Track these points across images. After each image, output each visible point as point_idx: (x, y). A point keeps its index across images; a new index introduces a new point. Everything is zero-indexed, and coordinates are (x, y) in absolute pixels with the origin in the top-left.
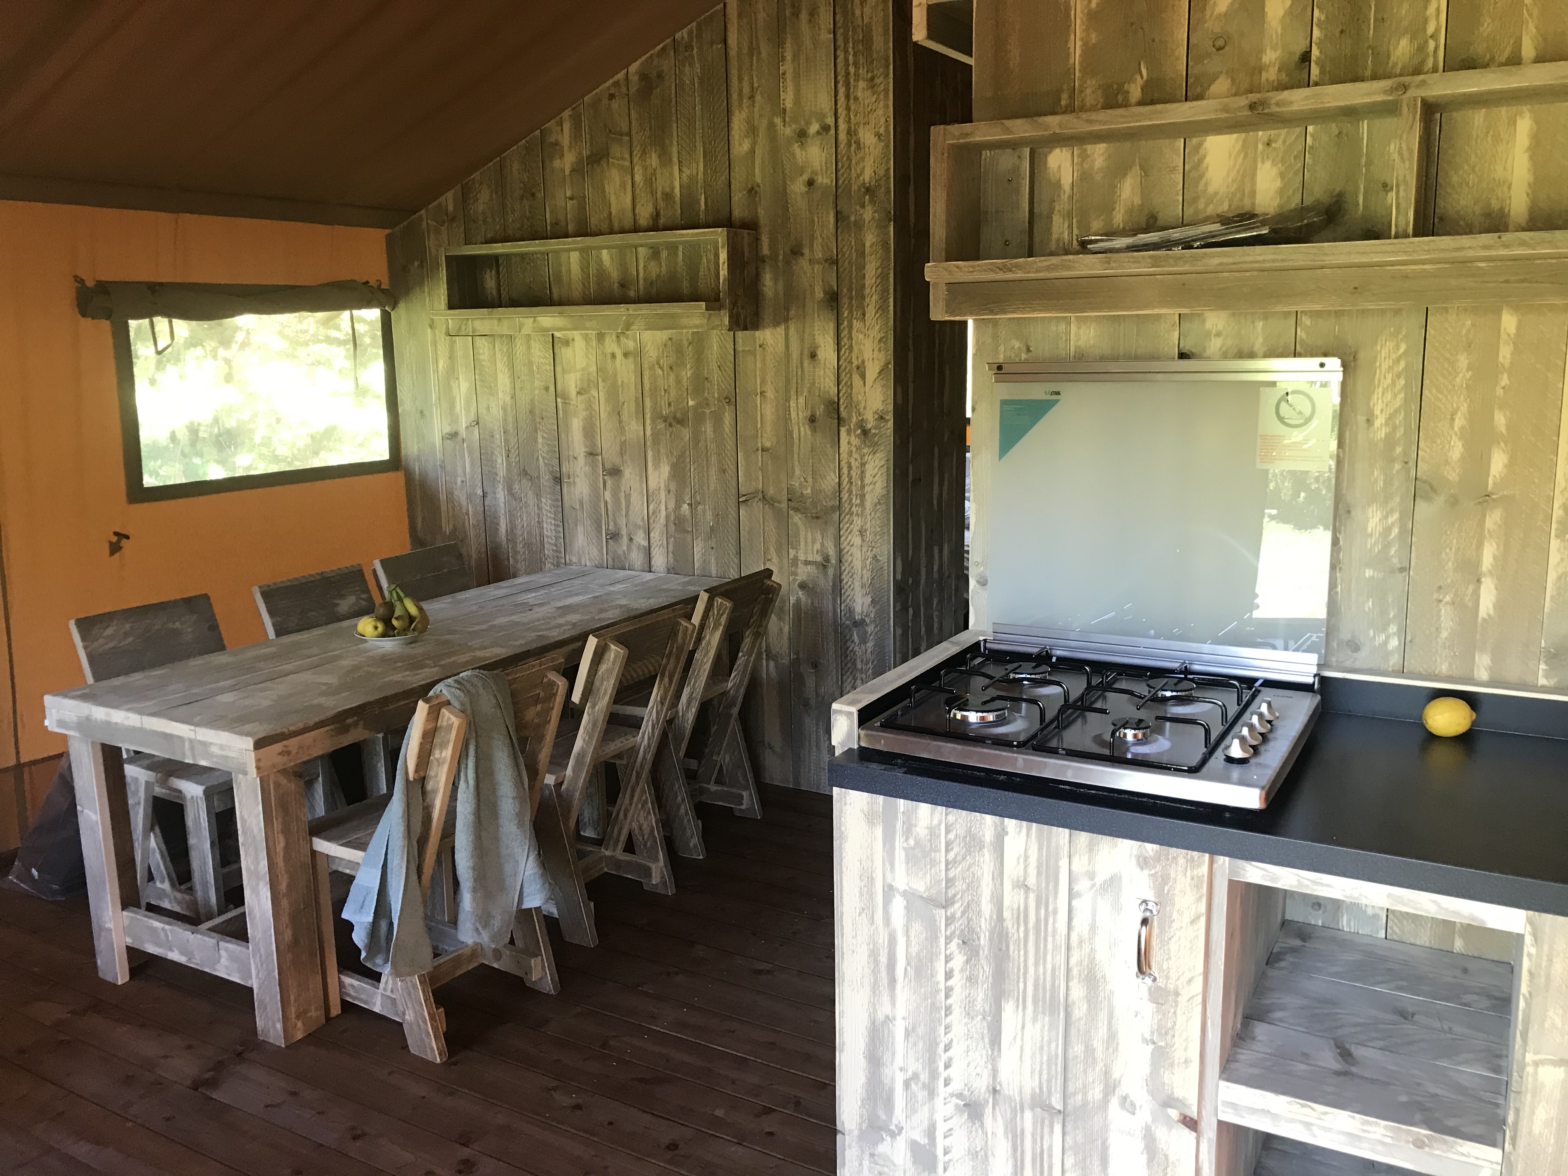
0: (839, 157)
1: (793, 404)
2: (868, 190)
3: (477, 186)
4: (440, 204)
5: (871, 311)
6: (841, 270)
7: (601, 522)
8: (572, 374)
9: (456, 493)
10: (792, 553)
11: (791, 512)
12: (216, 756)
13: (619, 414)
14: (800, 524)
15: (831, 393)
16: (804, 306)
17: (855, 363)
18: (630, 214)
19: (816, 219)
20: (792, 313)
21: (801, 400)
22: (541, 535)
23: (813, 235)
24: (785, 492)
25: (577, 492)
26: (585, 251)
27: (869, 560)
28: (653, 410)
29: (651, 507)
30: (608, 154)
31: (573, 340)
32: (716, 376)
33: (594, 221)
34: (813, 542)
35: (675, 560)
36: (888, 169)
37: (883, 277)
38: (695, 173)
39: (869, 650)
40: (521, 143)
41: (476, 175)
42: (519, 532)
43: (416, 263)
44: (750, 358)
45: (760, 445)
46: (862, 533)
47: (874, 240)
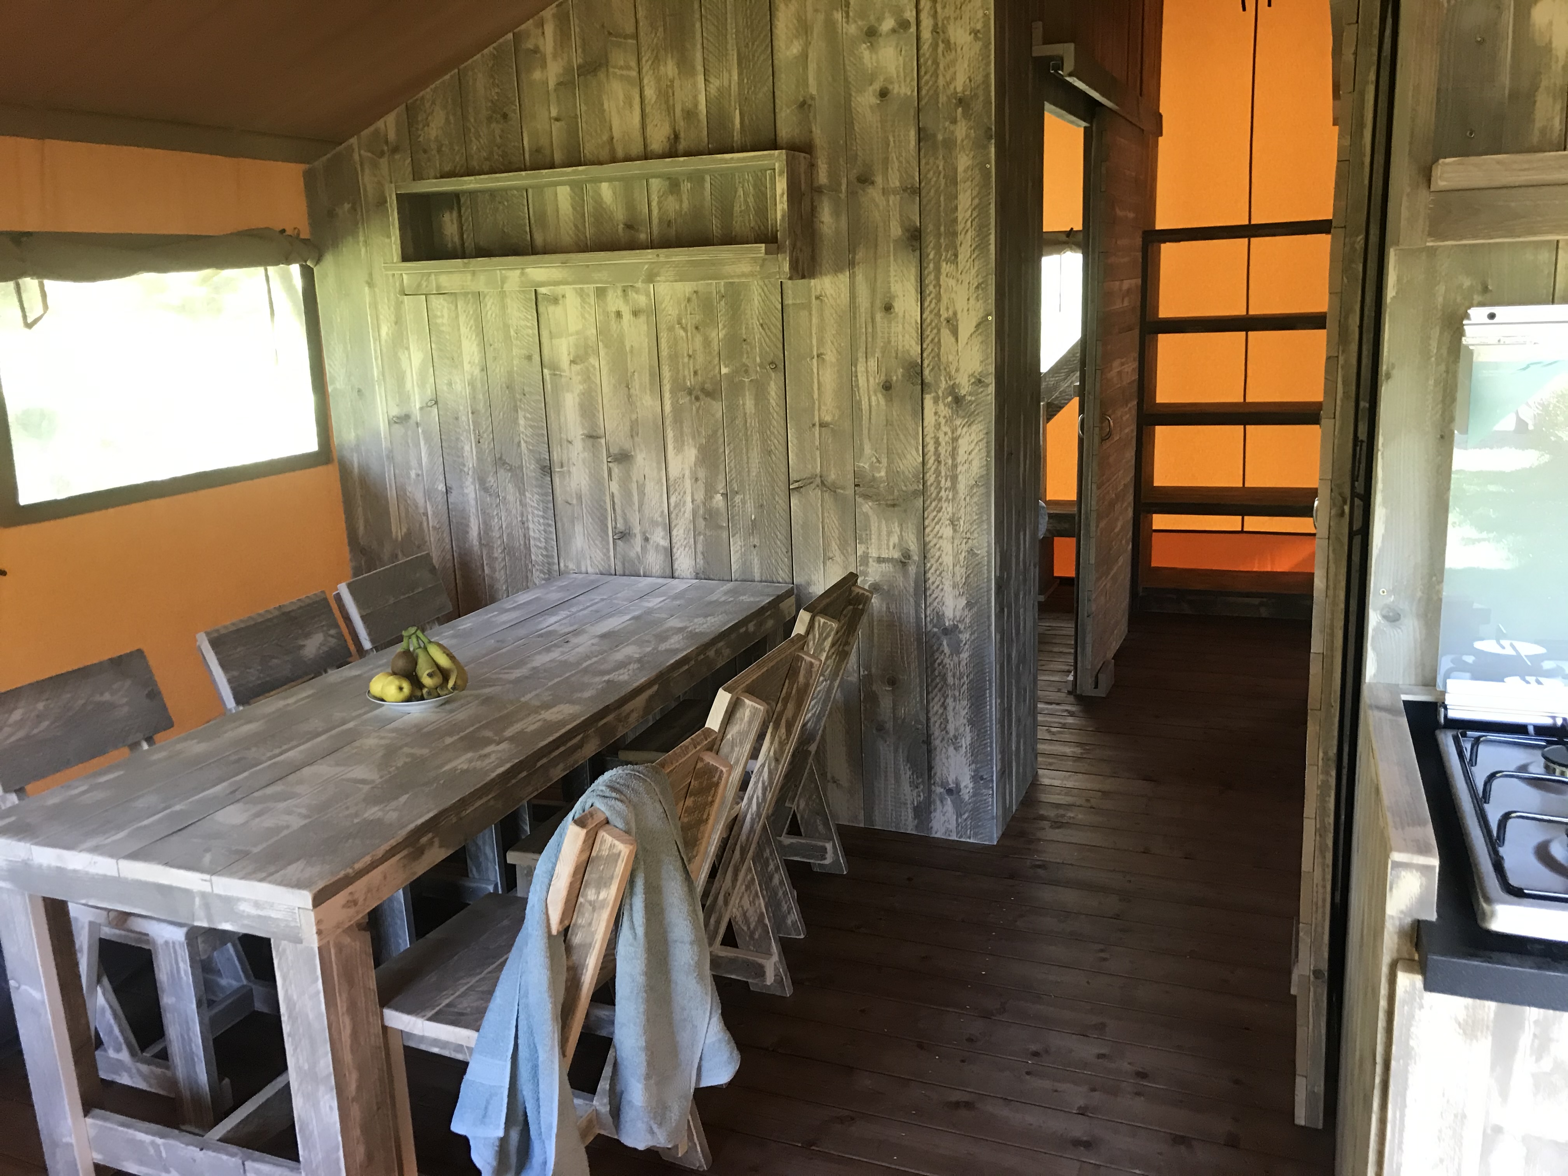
0: (922, 60)
1: (861, 368)
2: (961, 101)
3: (428, 105)
4: (377, 131)
5: (965, 251)
6: (924, 202)
7: (606, 518)
8: (563, 339)
9: (409, 489)
10: (861, 549)
11: (859, 500)
12: (249, 916)
13: (627, 387)
14: (870, 513)
15: (912, 353)
16: (876, 246)
17: (944, 315)
18: (640, 140)
19: (891, 139)
20: (860, 255)
21: (873, 364)
22: (526, 537)
23: (887, 158)
24: (851, 476)
25: (574, 485)
26: (577, 187)
27: (963, 554)
28: (675, 380)
29: (673, 500)
30: (607, 62)
31: (563, 296)
32: (758, 335)
33: (589, 148)
34: (889, 533)
35: (707, 562)
36: (987, 76)
37: (980, 209)
38: (726, 83)
39: (963, 663)
40: (486, 51)
41: (427, 92)
42: (496, 534)
43: (347, 206)
44: (804, 313)
45: (817, 419)
46: (953, 522)
47: (970, 162)
